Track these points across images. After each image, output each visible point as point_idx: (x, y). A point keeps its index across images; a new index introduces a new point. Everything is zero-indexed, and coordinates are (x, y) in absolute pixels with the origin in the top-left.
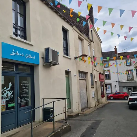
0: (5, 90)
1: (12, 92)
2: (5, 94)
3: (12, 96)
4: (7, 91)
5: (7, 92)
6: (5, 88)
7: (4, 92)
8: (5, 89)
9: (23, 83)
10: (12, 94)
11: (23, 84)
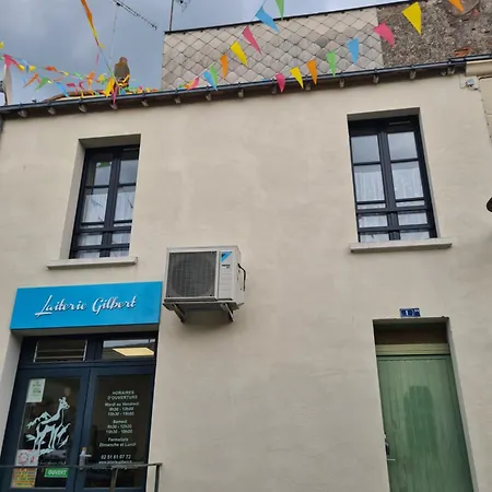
0: (43, 423)
1: (64, 430)
2: (42, 435)
3: (64, 443)
4: (50, 424)
5: (48, 429)
6: (44, 415)
7: (38, 428)
8: (43, 419)
9: (114, 398)
10: (64, 437)
11: (111, 401)
